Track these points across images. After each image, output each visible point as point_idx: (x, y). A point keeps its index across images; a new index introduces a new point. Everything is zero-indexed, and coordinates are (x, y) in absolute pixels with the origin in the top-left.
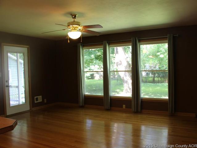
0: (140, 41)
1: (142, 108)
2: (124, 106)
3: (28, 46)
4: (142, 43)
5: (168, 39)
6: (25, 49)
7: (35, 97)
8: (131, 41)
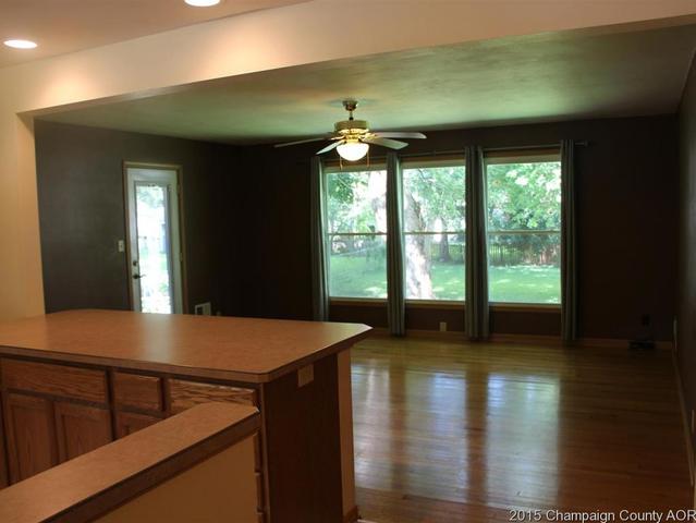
0: (486, 154)
1: (491, 330)
2: (443, 326)
3: (177, 167)
4: (493, 159)
5: (561, 150)
6: (170, 175)
7: (197, 307)
8: (463, 153)
